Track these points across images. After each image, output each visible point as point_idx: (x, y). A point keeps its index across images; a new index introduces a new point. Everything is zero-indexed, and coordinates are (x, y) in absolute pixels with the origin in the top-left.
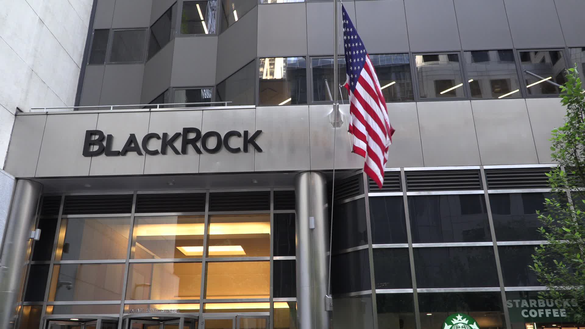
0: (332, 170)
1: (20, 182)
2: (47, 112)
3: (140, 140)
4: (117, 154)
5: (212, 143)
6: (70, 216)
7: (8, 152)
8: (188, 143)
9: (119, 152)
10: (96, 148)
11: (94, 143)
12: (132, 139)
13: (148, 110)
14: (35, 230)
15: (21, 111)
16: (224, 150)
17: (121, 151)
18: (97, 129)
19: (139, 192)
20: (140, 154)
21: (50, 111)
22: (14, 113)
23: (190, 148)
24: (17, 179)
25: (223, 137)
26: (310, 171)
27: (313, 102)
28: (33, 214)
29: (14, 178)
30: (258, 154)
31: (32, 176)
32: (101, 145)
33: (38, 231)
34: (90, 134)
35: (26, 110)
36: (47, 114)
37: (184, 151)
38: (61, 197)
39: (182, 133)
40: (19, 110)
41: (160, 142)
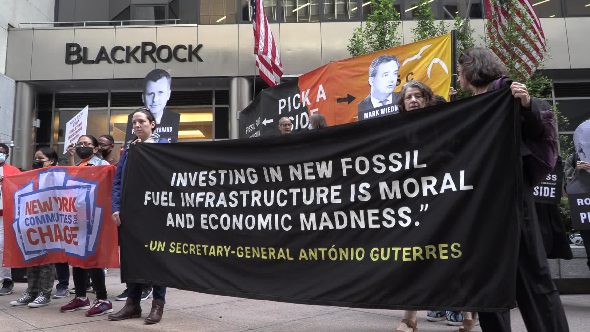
0: (254, 76)
1: (19, 84)
2: (33, 28)
3: (109, 51)
4: (92, 62)
5: (165, 54)
6: (61, 109)
7: (6, 61)
8: (146, 54)
9: (94, 61)
10: (75, 58)
11: (73, 53)
12: (103, 50)
13: (113, 27)
14: (36, 120)
15: (12, 27)
16: (173, 60)
17: (95, 60)
18: (75, 43)
19: (113, 91)
20: (110, 62)
21: (35, 26)
22: (7, 28)
23: (148, 58)
24: (17, 82)
25: (172, 49)
26: (239, 77)
27: (242, 21)
28: (33, 107)
29: (14, 81)
30: (199, 62)
31: (28, 79)
32: (79, 56)
33: (38, 121)
34: (69, 46)
35: (16, 25)
36: (33, 29)
37: (144, 61)
38: (52, 95)
39: (141, 46)
40: (10, 26)
41: (124, 53)
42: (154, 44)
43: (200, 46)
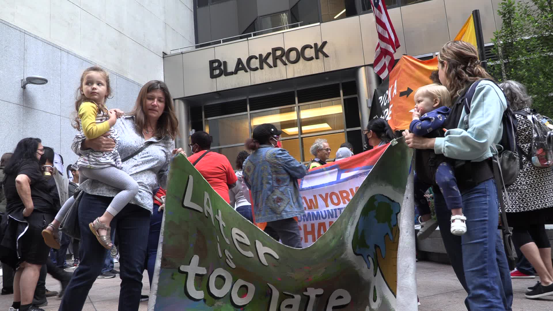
2: (182, 52)
3: (244, 61)
4: (232, 73)
5: (293, 55)
6: (209, 119)
8: (277, 59)
9: (233, 72)
10: (217, 72)
11: (216, 68)
12: (239, 61)
13: (246, 39)
14: (191, 130)
15: (166, 54)
16: (302, 60)
17: (234, 71)
18: (216, 59)
19: (250, 97)
20: (246, 71)
21: (184, 50)
22: (162, 56)
23: (279, 62)
25: (300, 50)
26: (365, 66)
27: (362, 12)
28: (188, 120)
30: (325, 59)
31: (182, 96)
32: (220, 69)
34: (212, 62)
35: (168, 53)
36: (182, 53)
37: (275, 66)
38: (201, 107)
39: (271, 52)
40: (164, 54)
41: (258, 61)
42: (282, 48)
43: (325, 43)
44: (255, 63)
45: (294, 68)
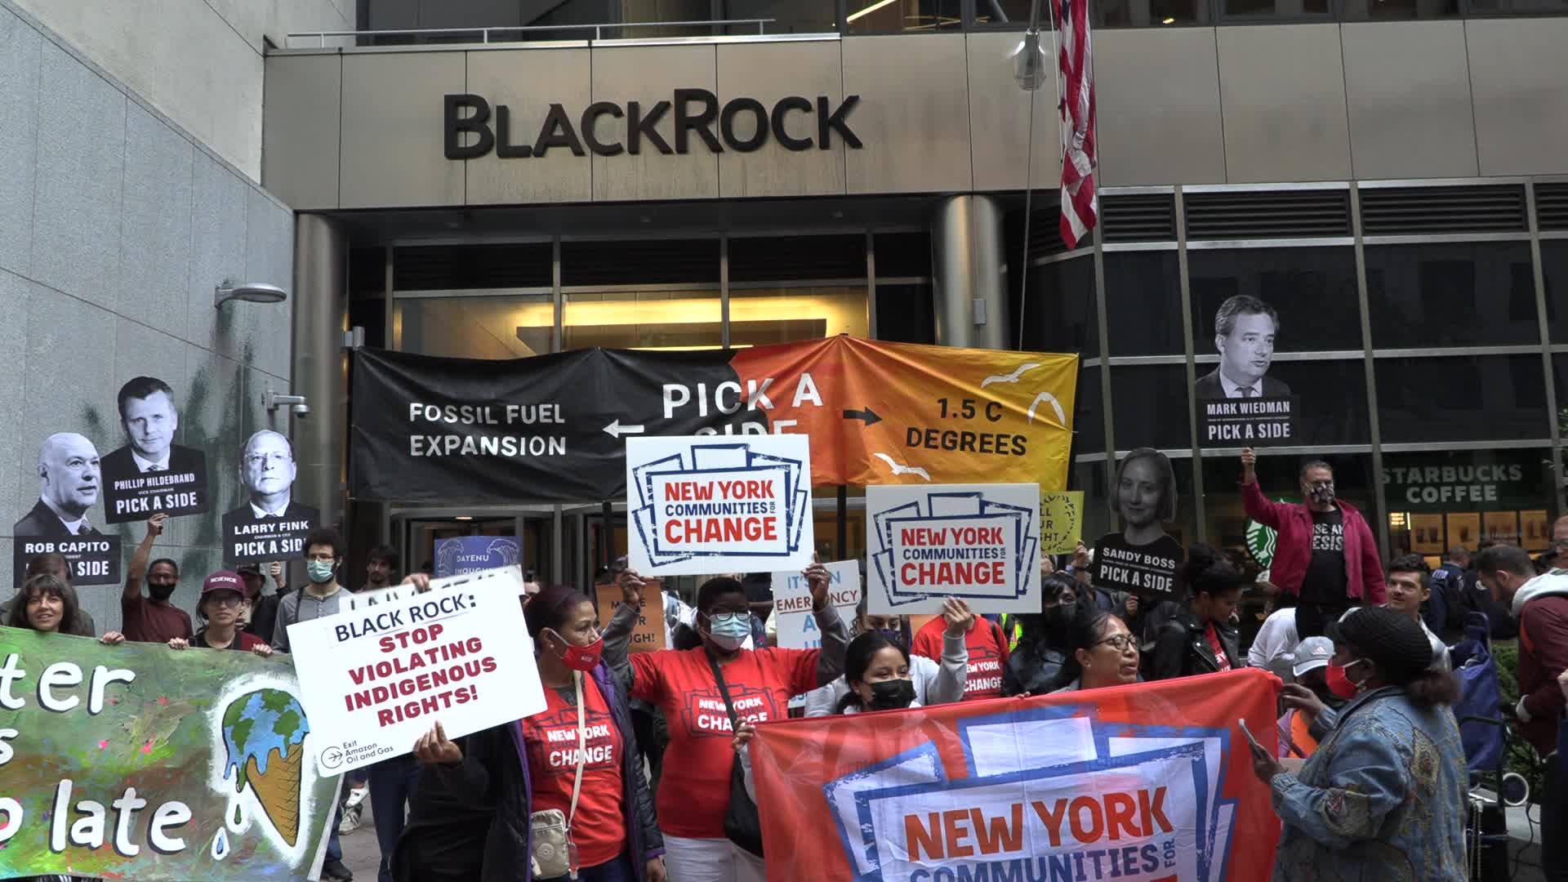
0: (1024, 192)
1: (304, 218)
2: (340, 49)
3: (575, 117)
4: (523, 152)
5: (745, 125)
6: (409, 294)
7: (263, 149)
8: (690, 126)
9: (529, 148)
10: (472, 139)
11: (467, 126)
12: (557, 115)
13: (585, 43)
14: (352, 330)
15: (274, 46)
16: (771, 145)
17: (532, 146)
18: (469, 93)
19: (568, 238)
20: (579, 152)
22: (261, 50)
23: (694, 138)
24: (297, 213)
25: (769, 112)
26: (972, 194)
27: (975, 23)
28: (339, 290)
29: (291, 212)
30: (851, 153)
31: (331, 205)
32: (485, 132)
33: (359, 331)
34: (453, 103)
35: (279, 40)
36: (340, 53)
37: (682, 148)
38: (385, 250)
39: (673, 103)
40: (269, 43)
41: (622, 124)
42: (712, 95)
43: (851, 102)
44: (611, 130)
45: (744, 166)
